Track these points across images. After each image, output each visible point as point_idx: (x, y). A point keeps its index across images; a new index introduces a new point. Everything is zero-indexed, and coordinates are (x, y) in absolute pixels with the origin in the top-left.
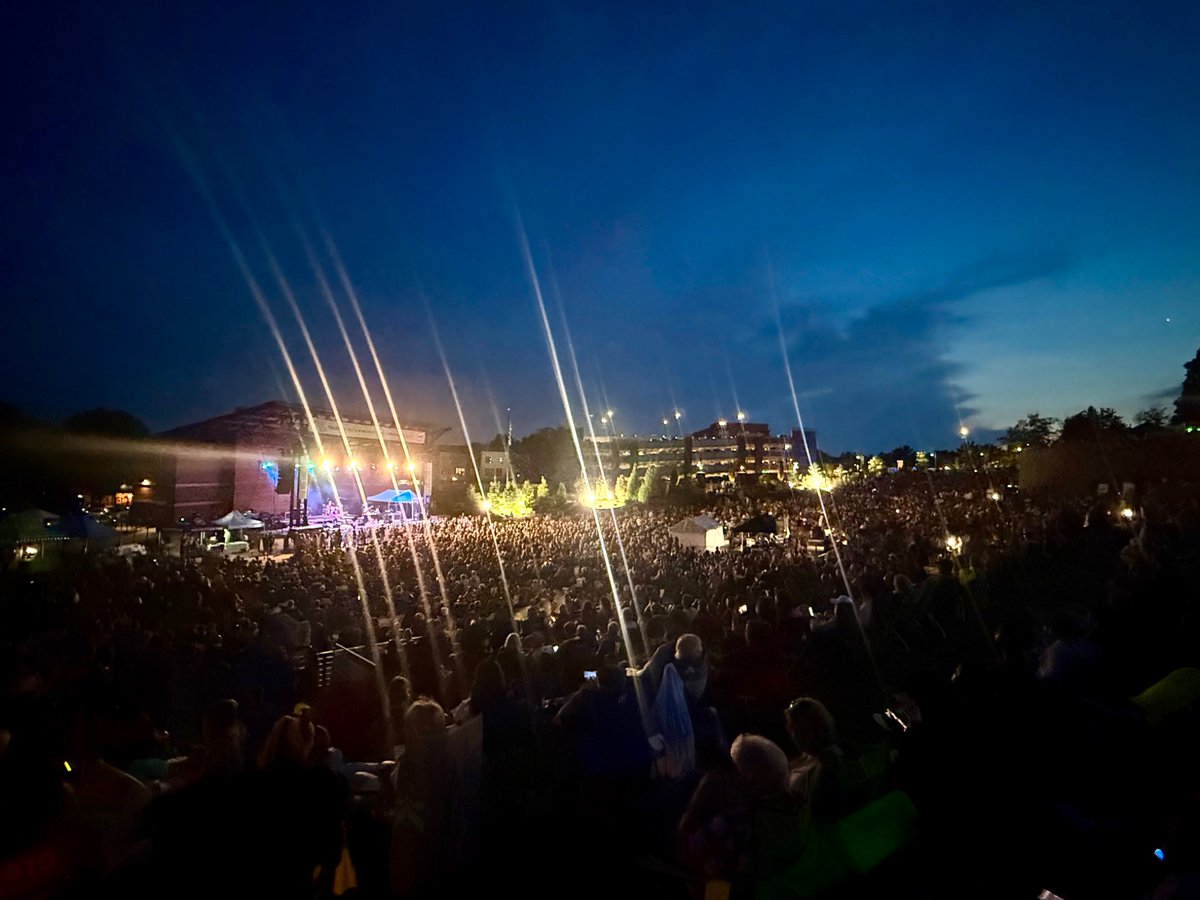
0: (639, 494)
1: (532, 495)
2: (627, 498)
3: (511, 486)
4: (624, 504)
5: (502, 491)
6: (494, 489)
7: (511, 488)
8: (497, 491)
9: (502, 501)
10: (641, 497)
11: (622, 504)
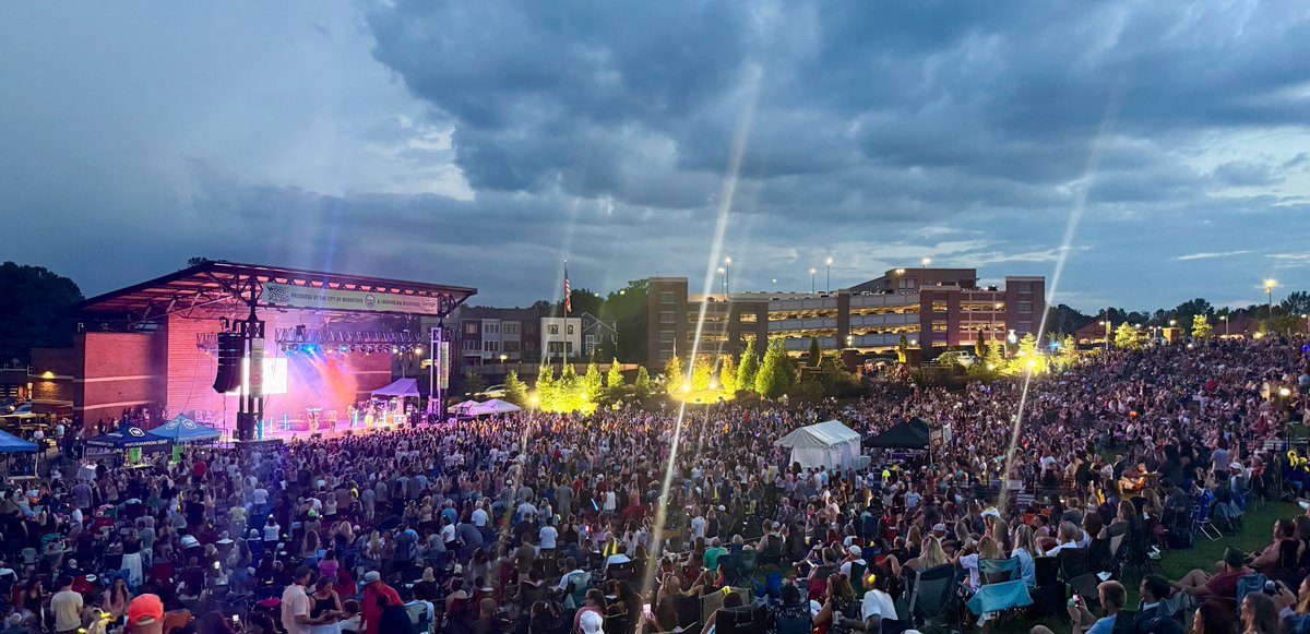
0: (756, 382)
1: (600, 384)
2: (739, 388)
3: (569, 372)
4: (733, 397)
5: (556, 377)
6: (545, 376)
7: (569, 376)
8: (550, 378)
9: (556, 392)
10: (759, 386)
11: (729, 396)
